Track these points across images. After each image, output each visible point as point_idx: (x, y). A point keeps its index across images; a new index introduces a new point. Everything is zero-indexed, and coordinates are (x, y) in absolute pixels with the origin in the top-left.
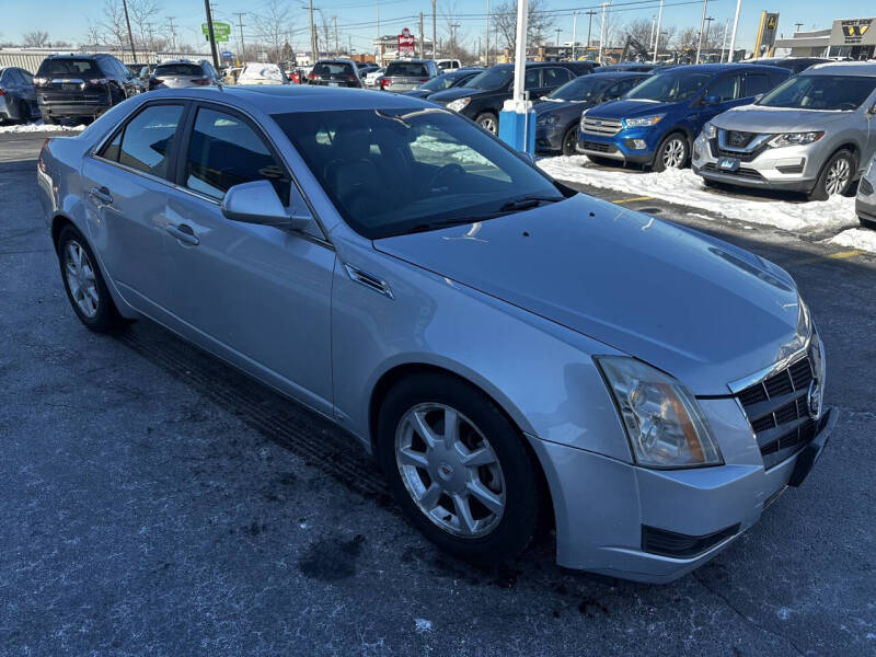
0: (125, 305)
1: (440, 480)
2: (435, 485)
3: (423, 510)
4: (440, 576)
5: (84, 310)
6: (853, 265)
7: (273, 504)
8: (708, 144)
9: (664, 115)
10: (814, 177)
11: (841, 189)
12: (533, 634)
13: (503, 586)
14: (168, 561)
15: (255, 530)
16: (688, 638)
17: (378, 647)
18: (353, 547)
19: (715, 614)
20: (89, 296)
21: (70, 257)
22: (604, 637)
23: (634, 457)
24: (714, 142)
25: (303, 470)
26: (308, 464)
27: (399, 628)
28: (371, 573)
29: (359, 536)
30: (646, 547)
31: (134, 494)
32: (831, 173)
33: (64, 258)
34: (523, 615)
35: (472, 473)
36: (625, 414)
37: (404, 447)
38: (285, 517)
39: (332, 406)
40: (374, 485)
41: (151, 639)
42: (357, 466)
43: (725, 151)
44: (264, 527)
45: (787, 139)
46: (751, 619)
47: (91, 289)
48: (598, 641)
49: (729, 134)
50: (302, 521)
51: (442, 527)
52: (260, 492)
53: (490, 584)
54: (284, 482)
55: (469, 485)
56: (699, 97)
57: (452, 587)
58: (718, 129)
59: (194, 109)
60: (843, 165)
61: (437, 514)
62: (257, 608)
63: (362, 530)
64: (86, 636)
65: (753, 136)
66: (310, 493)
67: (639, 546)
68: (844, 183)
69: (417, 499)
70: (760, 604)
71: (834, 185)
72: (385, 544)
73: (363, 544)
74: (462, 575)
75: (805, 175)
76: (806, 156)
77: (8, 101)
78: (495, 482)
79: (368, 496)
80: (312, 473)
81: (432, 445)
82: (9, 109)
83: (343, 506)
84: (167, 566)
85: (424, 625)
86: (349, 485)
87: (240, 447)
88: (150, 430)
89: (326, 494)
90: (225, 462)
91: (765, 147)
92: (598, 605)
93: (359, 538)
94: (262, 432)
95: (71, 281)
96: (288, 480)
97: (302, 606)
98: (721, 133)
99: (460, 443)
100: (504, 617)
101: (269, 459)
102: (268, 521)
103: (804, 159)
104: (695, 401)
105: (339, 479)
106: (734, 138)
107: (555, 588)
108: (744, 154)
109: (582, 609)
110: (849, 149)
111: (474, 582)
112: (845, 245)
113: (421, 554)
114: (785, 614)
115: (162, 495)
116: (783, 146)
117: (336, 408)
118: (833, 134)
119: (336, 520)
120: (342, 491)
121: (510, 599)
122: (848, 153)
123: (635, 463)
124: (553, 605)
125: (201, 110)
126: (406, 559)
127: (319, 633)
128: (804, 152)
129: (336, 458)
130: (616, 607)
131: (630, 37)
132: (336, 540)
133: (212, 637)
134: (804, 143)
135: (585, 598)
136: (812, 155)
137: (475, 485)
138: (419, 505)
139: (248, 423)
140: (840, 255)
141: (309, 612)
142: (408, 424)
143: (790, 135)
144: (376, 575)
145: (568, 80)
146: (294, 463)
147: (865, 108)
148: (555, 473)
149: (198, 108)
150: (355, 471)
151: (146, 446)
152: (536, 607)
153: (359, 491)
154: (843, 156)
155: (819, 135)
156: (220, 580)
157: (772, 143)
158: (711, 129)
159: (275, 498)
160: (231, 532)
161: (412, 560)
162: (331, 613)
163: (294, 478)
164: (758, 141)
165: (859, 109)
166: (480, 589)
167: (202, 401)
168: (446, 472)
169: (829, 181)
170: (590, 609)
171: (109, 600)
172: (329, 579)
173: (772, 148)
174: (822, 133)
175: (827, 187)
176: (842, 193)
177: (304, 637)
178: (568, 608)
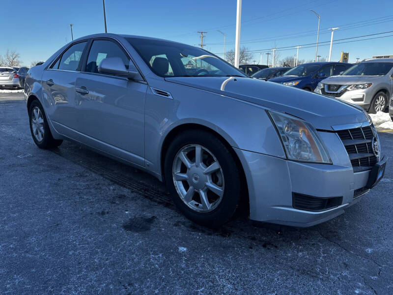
0: (55, 132)
1: (193, 184)
2: (191, 188)
3: (185, 203)
4: (192, 231)
5: (37, 138)
6: (390, 134)
7: (113, 205)
8: (320, 91)
9: (300, 81)
10: (369, 103)
11: (382, 109)
12: (239, 254)
13: (224, 236)
14: (59, 223)
15: (103, 213)
16: (319, 258)
17: (159, 257)
18: (151, 221)
19: (333, 250)
20: (40, 131)
21: (34, 115)
22: (275, 257)
23: (286, 156)
24: (323, 90)
25: (129, 193)
26: (132, 192)
27: (170, 250)
28: (158, 230)
29: (154, 217)
30: (295, 206)
31: (47, 200)
32: (377, 102)
33: (31, 115)
34: (234, 247)
35: (208, 177)
36: (281, 135)
37: (177, 172)
38: (118, 209)
39: (144, 159)
40: (163, 200)
41: (44, 250)
42: (155, 193)
43: (328, 93)
44: (108, 213)
45: (356, 87)
46: (352, 252)
47: (42, 128)
48: (273, 258)
49: (329, 86)
50: (126, 211)
51: (195, 210)
52: (108, 200)
53: (217, 235)
54: (119, 198)
55: (207, 184)
56: (315, 74)
57: (198, 236)
58: (324, 85)
59: (91, 41)
60: (382, 98)
61: (192, 204)
62: (100, 241)
63: (155, 214)
64: (12, 248)
65: (340, 86)
66: (132, 201)
67: (291, 205)
68: (383, 107)
69: (182, 197)
70: (356, 247)
71: (379, 107)
72: (166, 219)
73: (156, 219)
74: (203, 232)
75: (365, 102)
76: (365, 94)
77: (20, 80)
78: (220, 181)
79: (159, 203)
80: (133, 195)
81: (190, 167)
82: (20, 83)
83: (147, 206)
84: (58, 225)
85: (183, 249)
86: (151, 199)
87: (101, 186)
88: (59, 179)
89: (139, 202)
90: (93, 190)
91: (346, 90)
92: (272, 245)
93: (153, 217)
94: (112, 181)
95: (33, 126)
96: (121, 197)
97: (122, 241)
98: (326, 86)
99: (202, 163)
100: (224, 248)
101: (114, 190)
102: (110, 210)
103: (364, 95)
104: (316, 131)
105: (146, 197)
106: (332, 88)
107: (250, 238)
108: (336, 94)
109: (264, 246)
110: (383, 91)
111: (210, 234)
112: (386, 128)
113: (184, 223)
114: (370, 250)
115: (60, 201)
116: (354, 90)
117: (146, 160)
118: (376, 84)
119: (143, 211)
120: (147, 201)
121: (227, 241)
122: (384, 93)
123: (287, 159)
124: (249, 244)
125: (94, 42)
126: (176, 225)
127: (129, 251)
128: (363, 92)
129: (145, 190)
130: (282, 245)
131: (285, 63)
132: (142, 218)
133: (75, 251)
134: (363, 88)
135: (266, 242)
136: (367, 93)
137: (210, 184)
138: (183, 200)
139: (106, 178)
140: (384, 131)
141: (125, 243)
142: (179, 158)
143: (357, 85)
144: (161, 230)
145: (258, 71)
146: (126, 191)
147: (389, 74)
148: (248, 167)
149: (93, 41)
150: (154, 195)
151: (57, 184)
152: (240, 244)
153: (156, 201)
154: (382, 95)
155: (369, 85)
156: (83, 230)
157: (348, 89)
158: (321, 85)
159: (114, 203)
160: (91, 214)
161: (179, 225)
162: (136, 243)
163: (125, 196)
164: (342, 89)
165: (387, 75)
166: (212, 237)
167: (86, 171)
168: (196, 179)
169: (376, 105)
170: (268, 246)
171: (27, 235)
172: (137, 231)
173: (349, 91)
174: (371, 84)
175: (375, 108)
176: (382, 111)
177: (121, 252)
178: (257, 246)
